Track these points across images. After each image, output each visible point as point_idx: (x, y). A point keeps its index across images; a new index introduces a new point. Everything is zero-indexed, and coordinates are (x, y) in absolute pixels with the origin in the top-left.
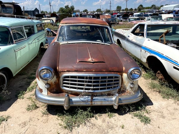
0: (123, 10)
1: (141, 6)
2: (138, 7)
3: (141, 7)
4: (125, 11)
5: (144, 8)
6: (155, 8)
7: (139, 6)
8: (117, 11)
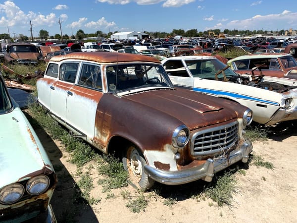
0: (52, 37)
1: (81, 31)
2: (77, 34)
3: (80, 33)
4: (56, 40)
5: (86, 36)
6: (102, 36)
7: (78, 32)
8: (42, 38)
